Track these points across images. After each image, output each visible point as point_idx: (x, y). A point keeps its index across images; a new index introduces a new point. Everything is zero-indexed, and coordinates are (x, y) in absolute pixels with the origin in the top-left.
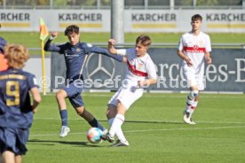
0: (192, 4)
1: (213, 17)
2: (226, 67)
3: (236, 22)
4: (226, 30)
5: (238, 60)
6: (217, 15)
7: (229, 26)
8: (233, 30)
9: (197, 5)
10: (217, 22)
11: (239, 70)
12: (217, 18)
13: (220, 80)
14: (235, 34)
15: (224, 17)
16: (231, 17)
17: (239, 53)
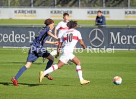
0: (8, 5)
1: (18, 12)
2: (24, 35)
3: (29, 14)
4: (24, 18)
5: (30, 32)
6: (19, 11)
7: (25, 16)
8: (27, 18)
9: (10, 6)
10: (19, 14)
11: (31, 37)
12: (19, 12)
13: (21, 41)
14: (28, 20)
15: (23, 12)
16: (26, 12)
17: (30, 29)
